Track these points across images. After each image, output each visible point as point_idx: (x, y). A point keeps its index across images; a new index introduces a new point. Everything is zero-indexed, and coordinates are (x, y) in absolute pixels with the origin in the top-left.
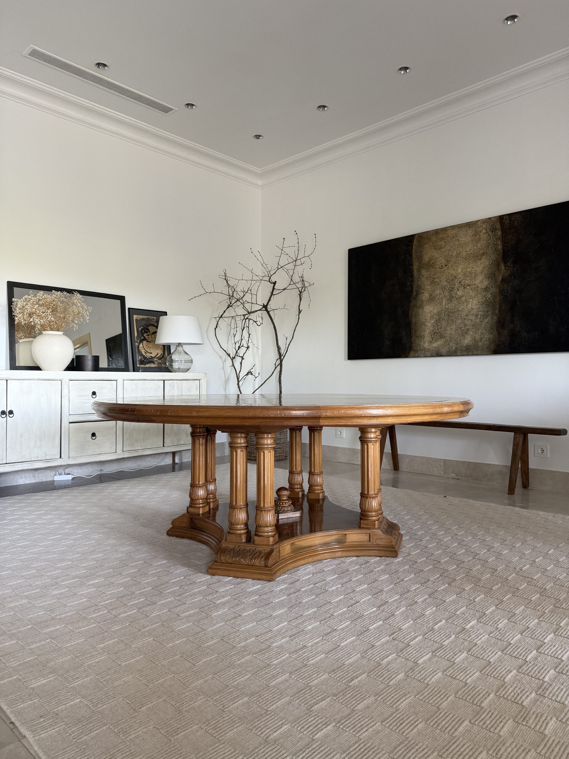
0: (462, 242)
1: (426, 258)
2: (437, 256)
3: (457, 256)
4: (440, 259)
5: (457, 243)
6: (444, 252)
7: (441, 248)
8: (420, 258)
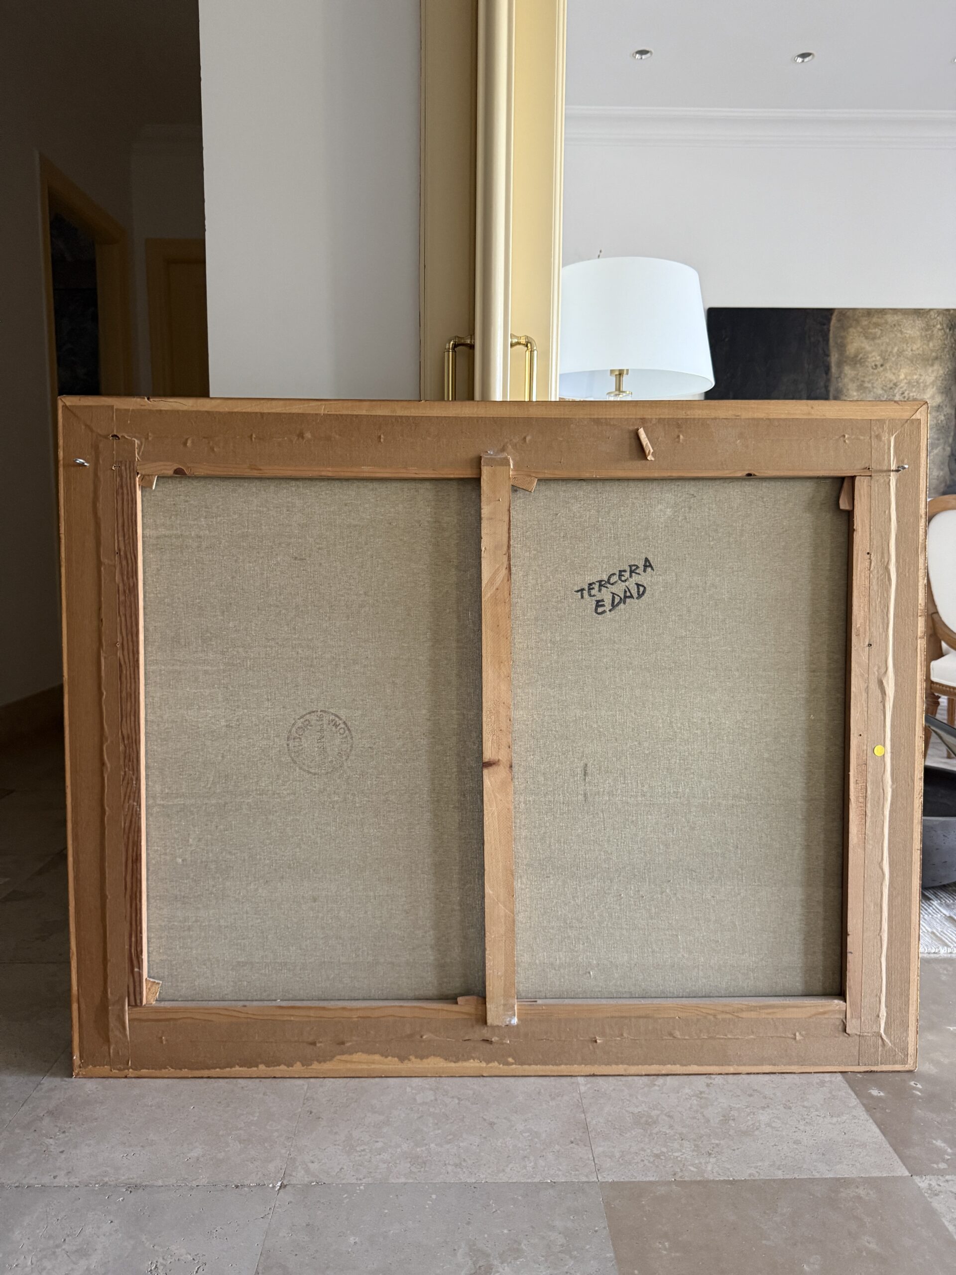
0: (907, 336)
1: (851, 349)
2: (868, 348)
3: (900, 353)
4: (874, 354)
5: (899, 335)
6: (879, 344)
7: (874, 339)
8: (842, 347)
